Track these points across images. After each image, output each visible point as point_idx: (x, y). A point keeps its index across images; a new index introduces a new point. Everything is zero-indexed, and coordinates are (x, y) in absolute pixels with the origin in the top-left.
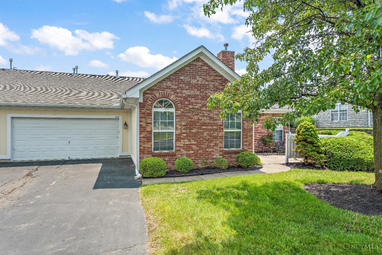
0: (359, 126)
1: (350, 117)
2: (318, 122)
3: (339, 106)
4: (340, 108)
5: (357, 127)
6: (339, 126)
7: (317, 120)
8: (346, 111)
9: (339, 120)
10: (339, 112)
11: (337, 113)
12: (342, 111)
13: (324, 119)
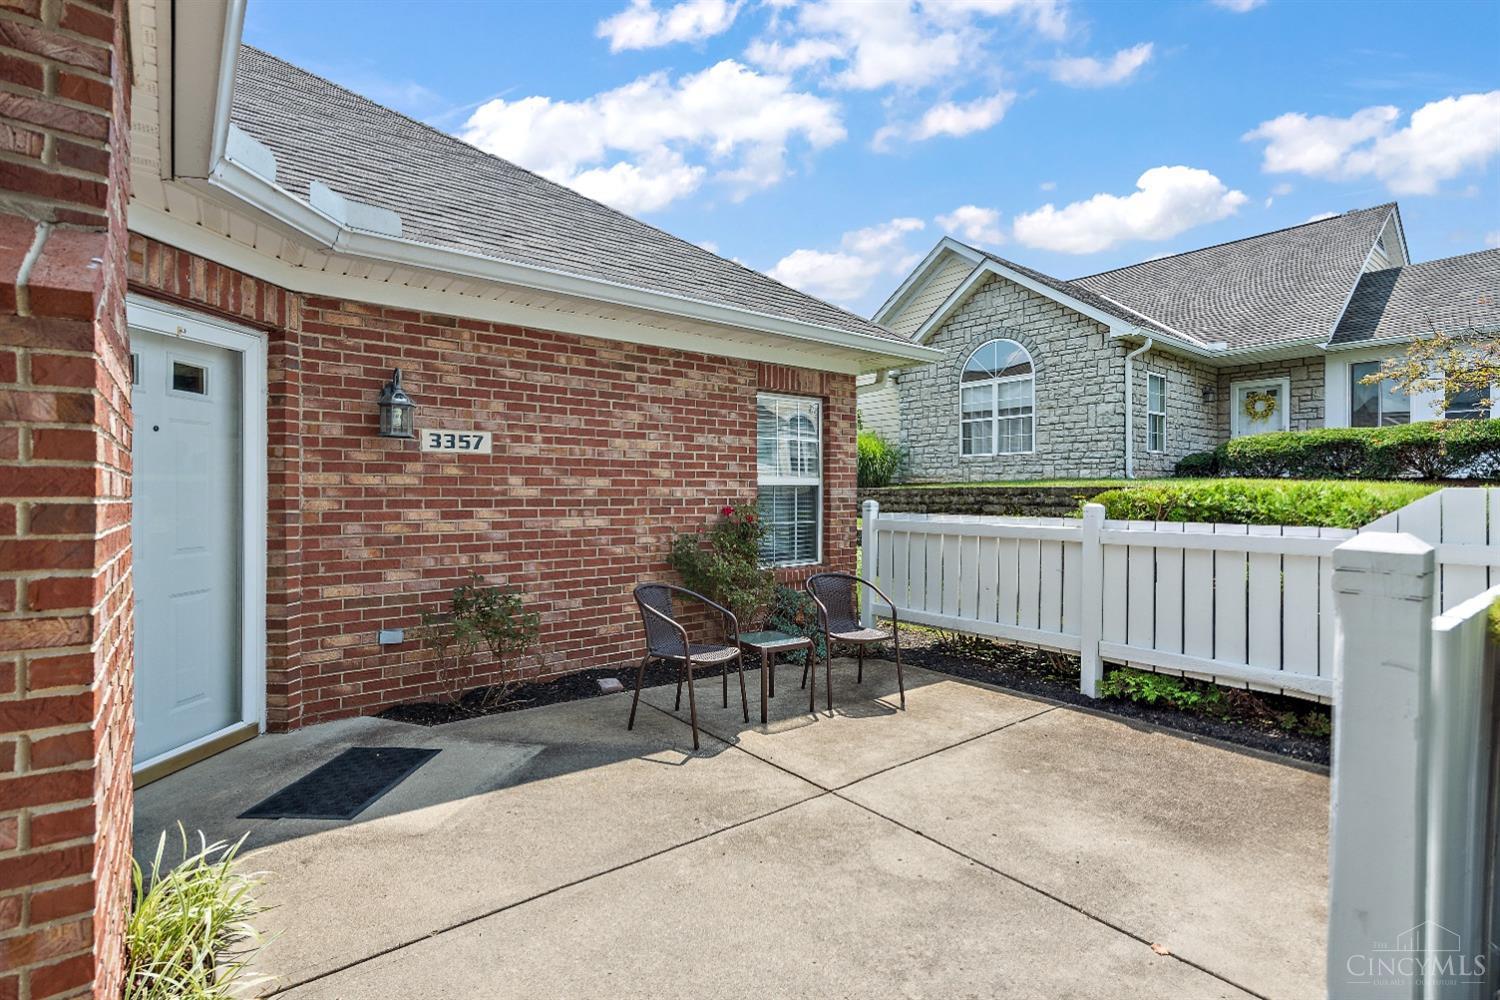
0: (1084, 473)
1: (1044, 437)
2: (906, 460)
3: (995, 389)
4: (1000, 397)
5: (1078, 479)
6: (995, 477)
7: (904, 451)
8: (1028, 409)
9: (995, 452)
10: (995, 418)
11: (989, 419)
12: (1012, 409)
13: (933, 445)
